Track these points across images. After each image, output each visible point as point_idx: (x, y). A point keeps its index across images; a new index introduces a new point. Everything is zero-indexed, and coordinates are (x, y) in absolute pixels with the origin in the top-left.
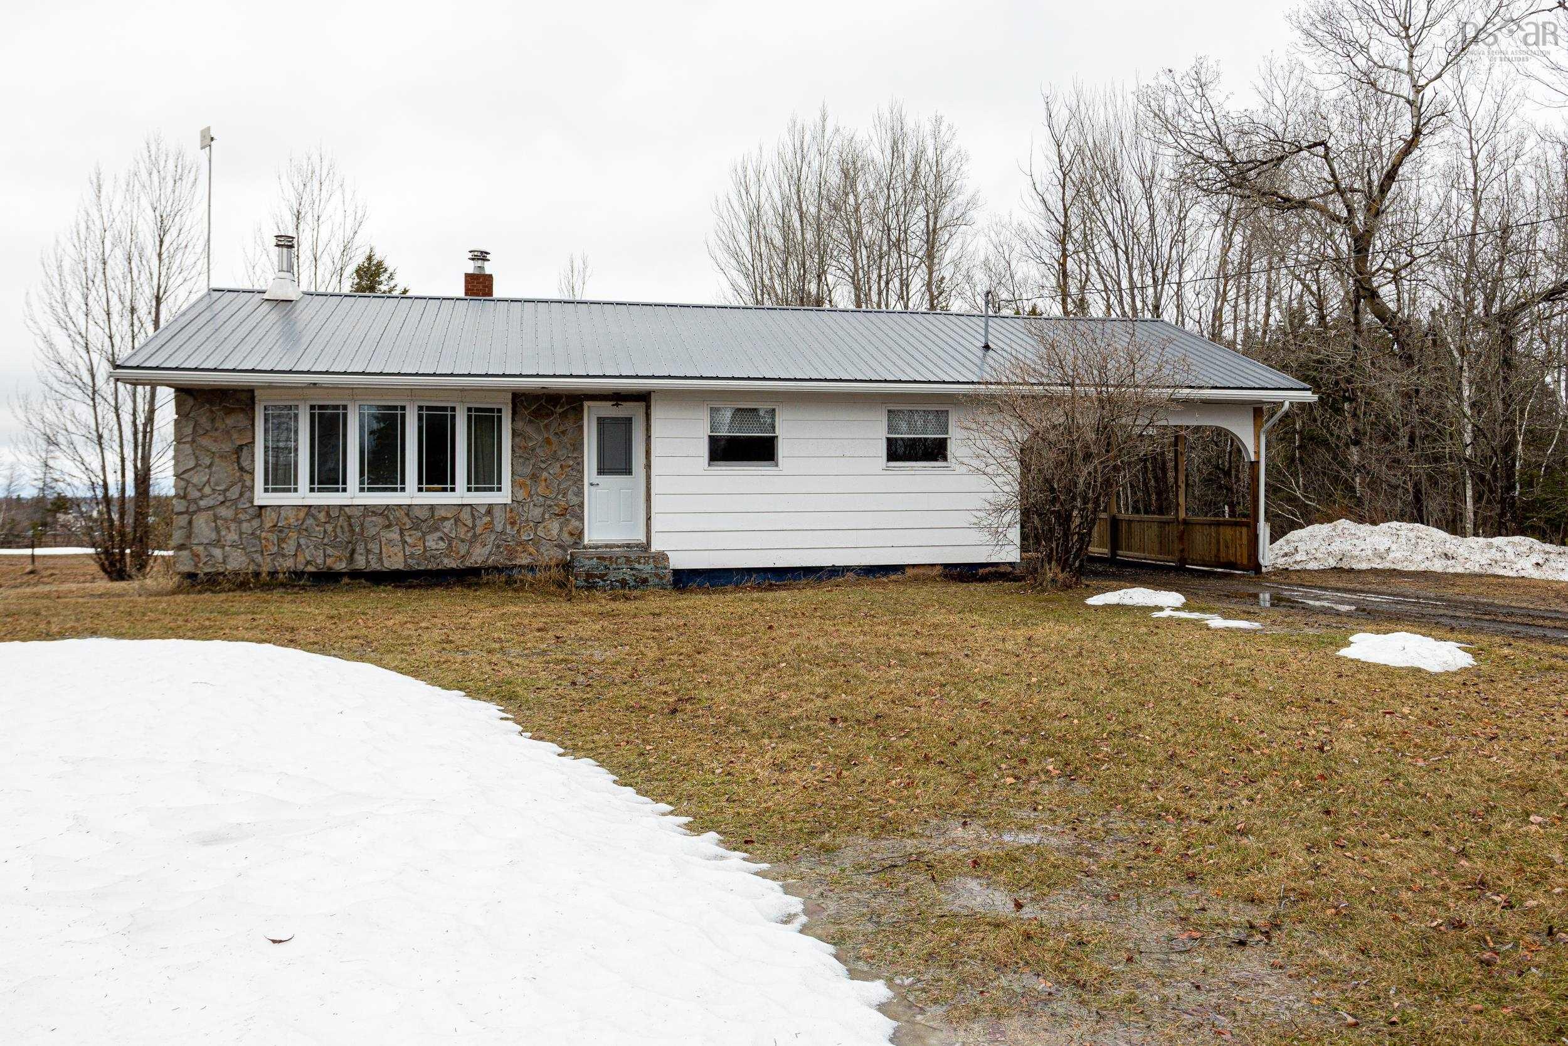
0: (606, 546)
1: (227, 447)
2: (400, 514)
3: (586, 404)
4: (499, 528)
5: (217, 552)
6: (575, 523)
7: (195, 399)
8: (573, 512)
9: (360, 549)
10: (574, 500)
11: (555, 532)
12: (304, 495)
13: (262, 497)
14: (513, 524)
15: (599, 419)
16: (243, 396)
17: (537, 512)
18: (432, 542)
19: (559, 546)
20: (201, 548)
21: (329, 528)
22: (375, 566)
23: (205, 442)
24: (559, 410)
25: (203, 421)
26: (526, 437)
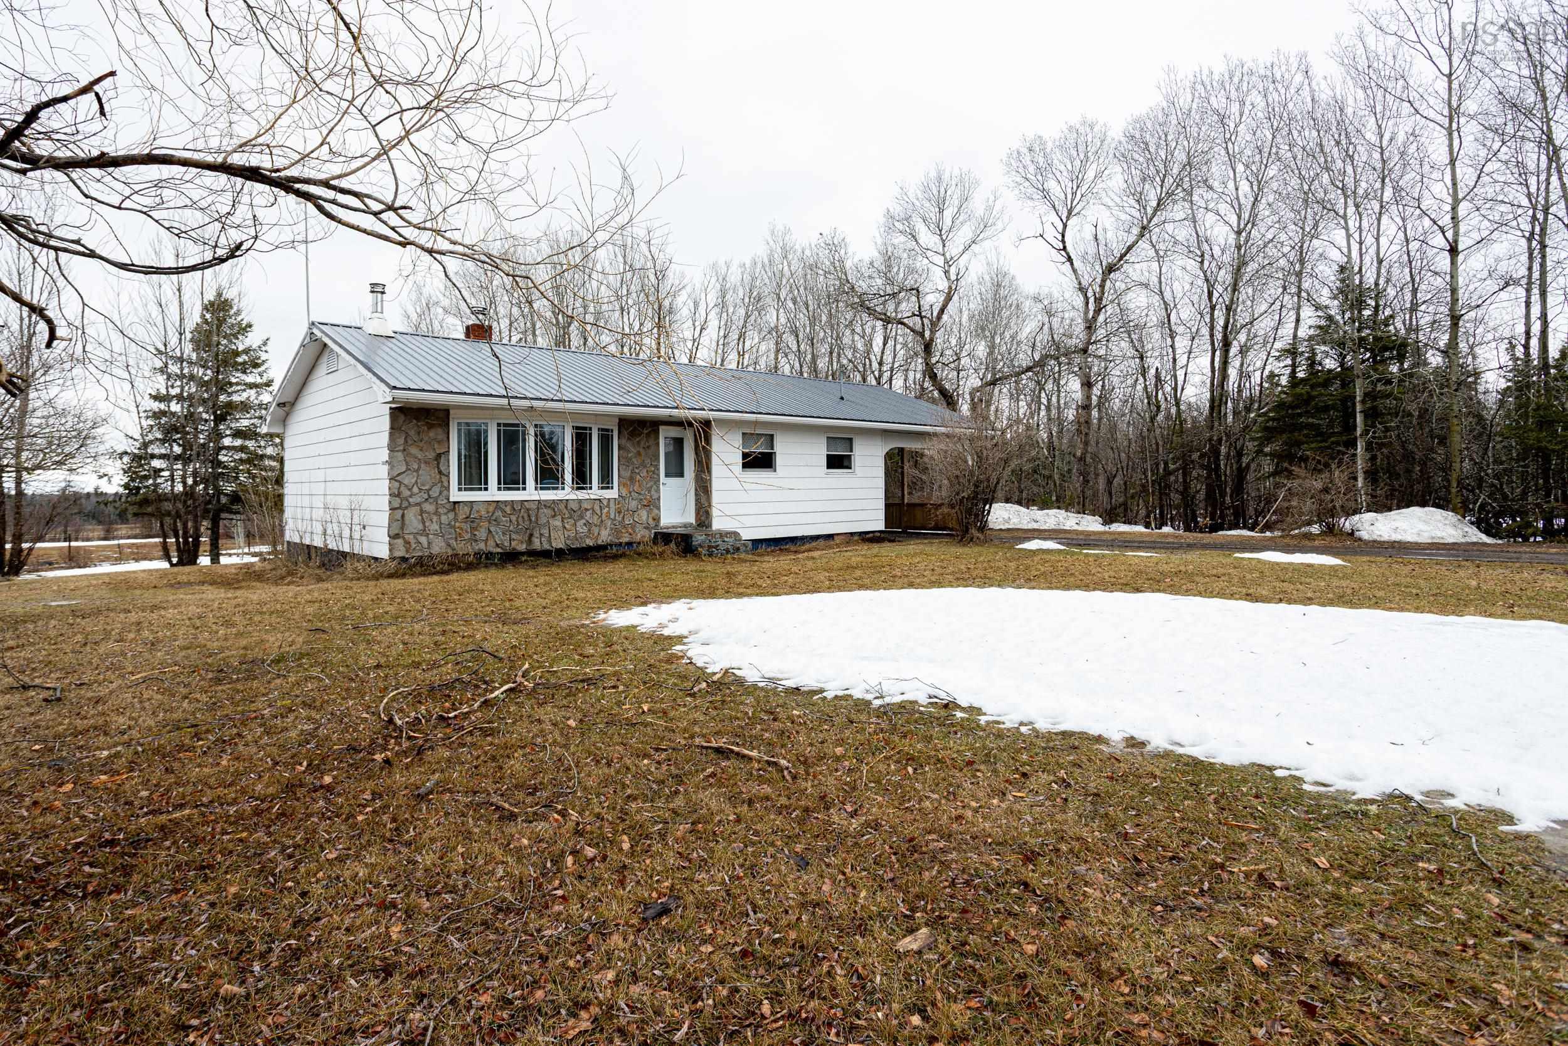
0: (673, 527)
1: (431, 455)
2: (561, 506)
5: (423, 540)
6: (656, 511)
7: (405, 415)
8: (653, 504)
9: (536, 534)
10: (655, 496)
11: (644, 518)
12: (494, 493)
13: (456, 495)
14: (619, 512)
17: (634, 504)
18: (582, 529)
19: (647, 528)
20: (411, 537)
21: (514, 518)
22: (546, 547)
23: (414, 451)
24: (645, 432)
25: (412, 434)
26: (627, 450)
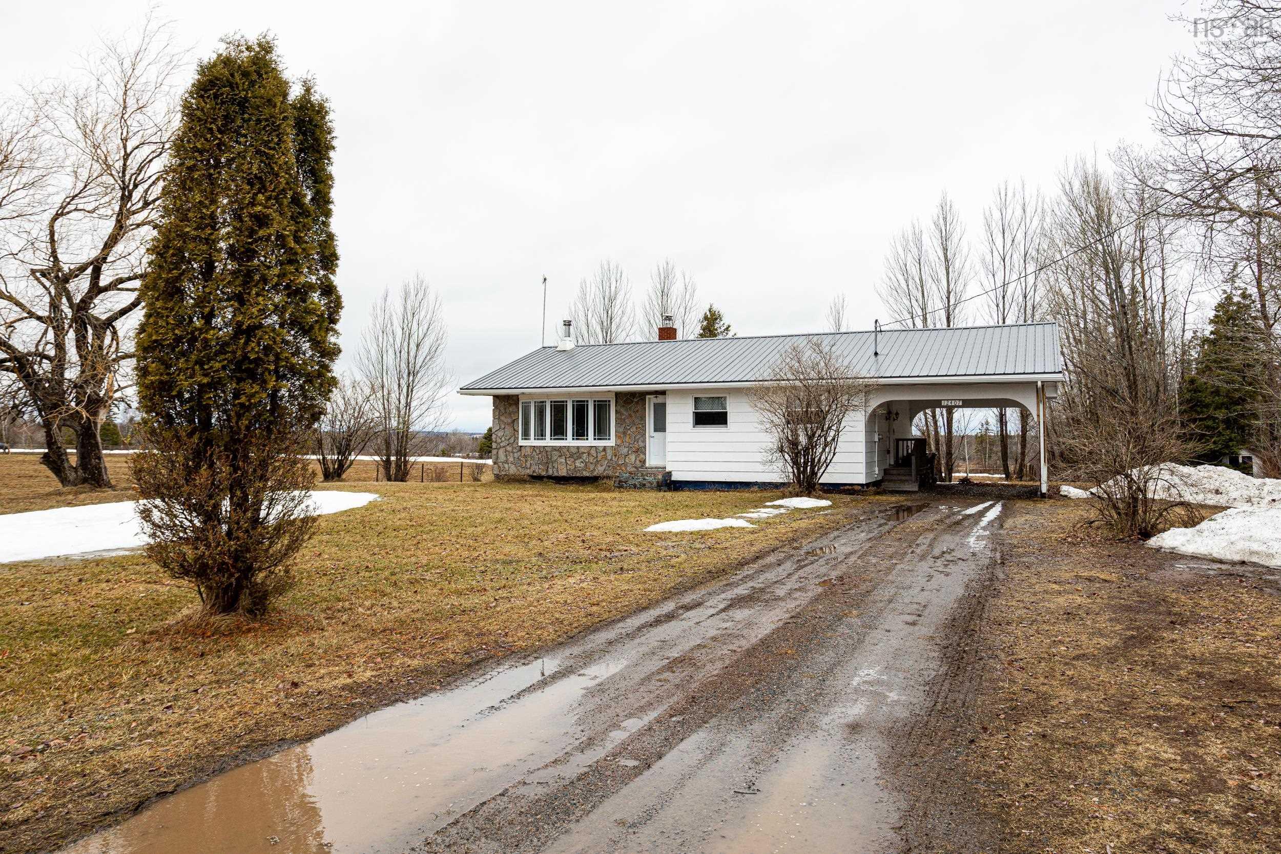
0: (656, 468)
1: (509, 420)
2: (565, 450)
3: (648, 397)
4: (609, 458)
5: (506, 466)
6: (642, 456)
7: (500, 401)
10: (641, 444)
11: (633, 460)
12: (533, 442)
13: (522, 443)
14: (615, 456)
15: (655, 404)
16: (515, 398)
17: (626, 450)
18: (578, 464)
20: (501, 464)
21: (540, 456)
22: (556, 474)
23: (502, 418)
24: (635, 400)
25: (502, 409)
26: (622, 414)
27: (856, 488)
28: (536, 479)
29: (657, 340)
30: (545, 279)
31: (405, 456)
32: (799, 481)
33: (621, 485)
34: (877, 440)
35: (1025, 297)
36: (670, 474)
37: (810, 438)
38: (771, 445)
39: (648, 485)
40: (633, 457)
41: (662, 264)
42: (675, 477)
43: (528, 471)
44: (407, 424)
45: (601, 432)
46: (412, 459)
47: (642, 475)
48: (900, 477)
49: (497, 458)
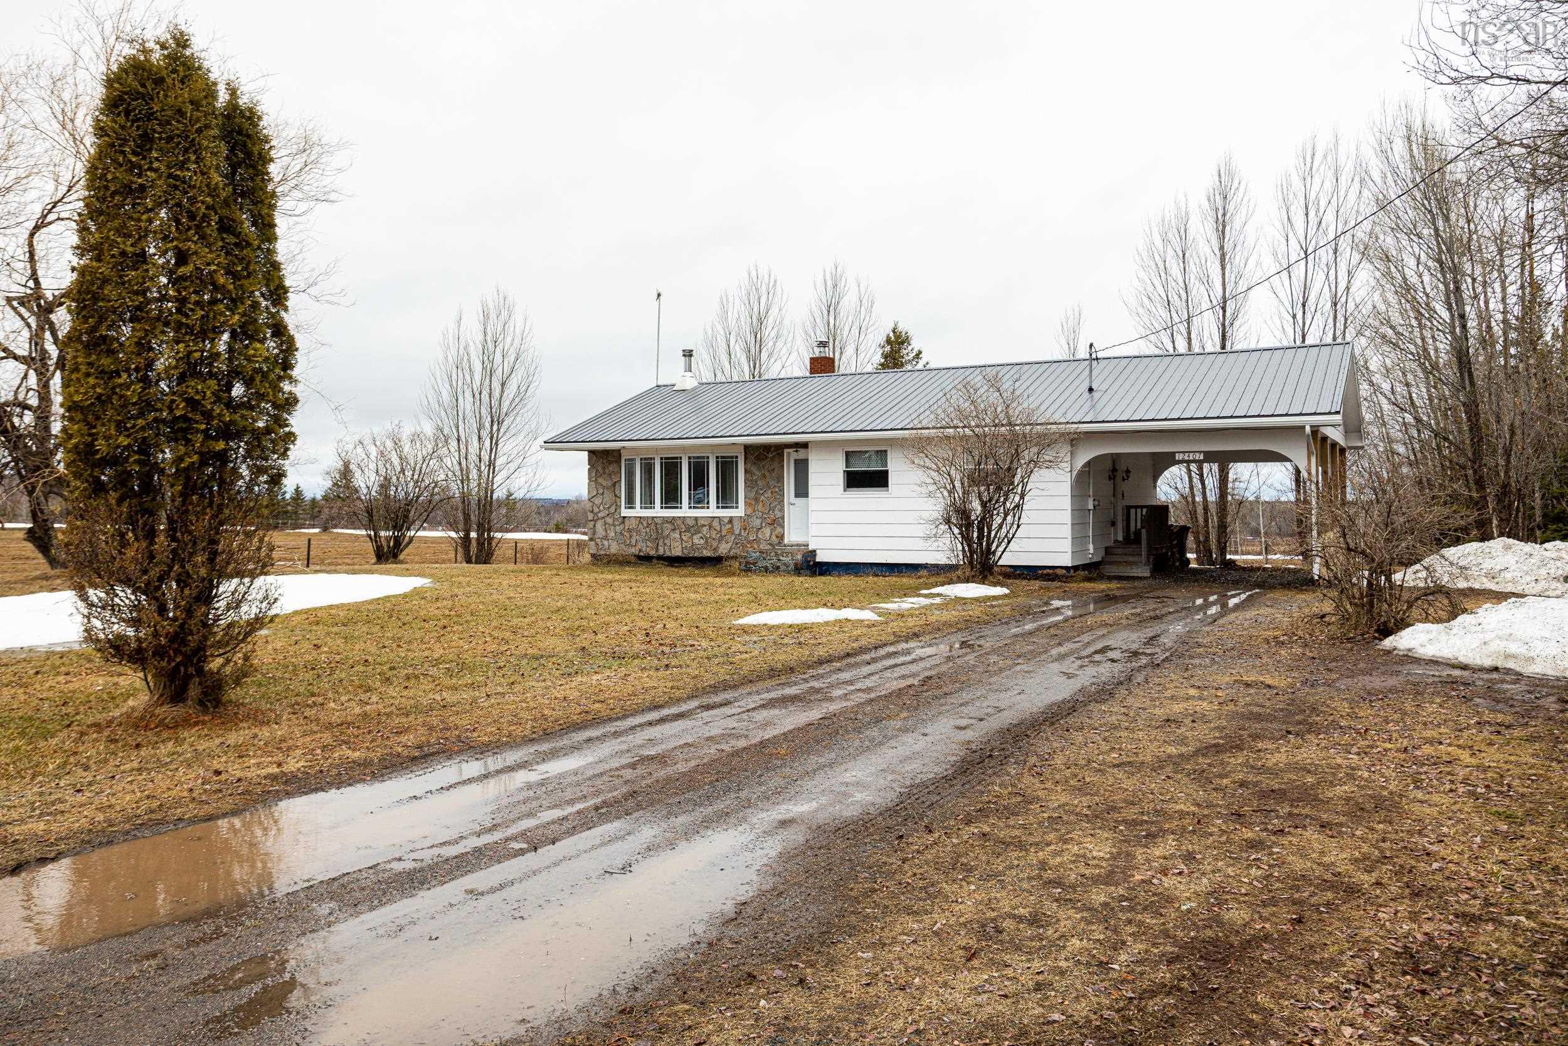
0: (797, 545)
1: (610, 483)
2: (680, 522)
3: (786, 451)
4: (737, 532)
5: (606, 543)
6: (779, 530)
7: (597, 458)
8: (777, 523)
9: (661, 543)
10: (779, 514)
11: (768, 535)
12: (638, 512)
13: (625, 512)
14: (745, 529)
15: (796, 460)
16: (615, 454)
17: (758, 521)
18: (697, 540)
19: (770, 544)
20: (599, 540)
21: (648, 530)
22: (668, 554)
23: (600, 480)
24: (770, 455)
25: (600, 469)
26: (752, 474)
27: (1059, 572)
28: (644, 559)
29: (808, 374)
30: (659, 295)
31: (489, 530)
32: (971, 563)
33: (748, 568)
34: (1091, 507)
35: (1336, 304)
36: (813, 553)
37: (984, 505)
38: (936, 515)
39: (783, 568)
40: (767, 531)
41: (830, 268)
42: (821, 557)
43: (633, 550)
44: (489, 490)
45: (726, 496)
46: (498, 535)
47: (776, 554)
48: (1126, 559)
49: (594, 533)
